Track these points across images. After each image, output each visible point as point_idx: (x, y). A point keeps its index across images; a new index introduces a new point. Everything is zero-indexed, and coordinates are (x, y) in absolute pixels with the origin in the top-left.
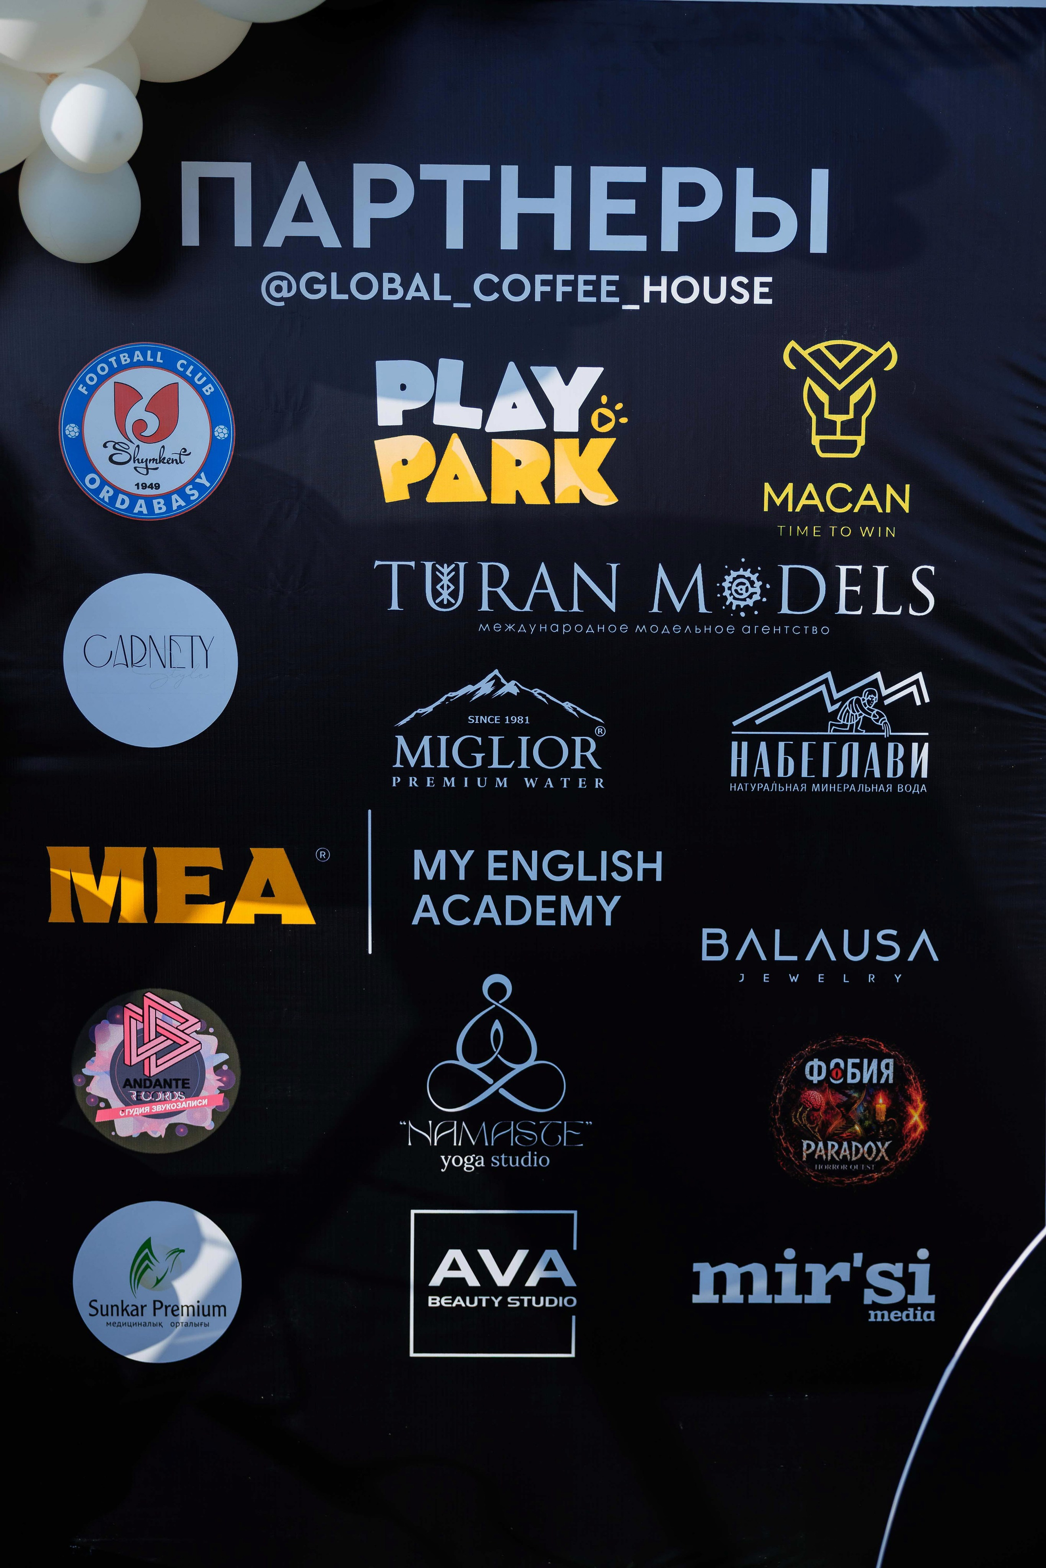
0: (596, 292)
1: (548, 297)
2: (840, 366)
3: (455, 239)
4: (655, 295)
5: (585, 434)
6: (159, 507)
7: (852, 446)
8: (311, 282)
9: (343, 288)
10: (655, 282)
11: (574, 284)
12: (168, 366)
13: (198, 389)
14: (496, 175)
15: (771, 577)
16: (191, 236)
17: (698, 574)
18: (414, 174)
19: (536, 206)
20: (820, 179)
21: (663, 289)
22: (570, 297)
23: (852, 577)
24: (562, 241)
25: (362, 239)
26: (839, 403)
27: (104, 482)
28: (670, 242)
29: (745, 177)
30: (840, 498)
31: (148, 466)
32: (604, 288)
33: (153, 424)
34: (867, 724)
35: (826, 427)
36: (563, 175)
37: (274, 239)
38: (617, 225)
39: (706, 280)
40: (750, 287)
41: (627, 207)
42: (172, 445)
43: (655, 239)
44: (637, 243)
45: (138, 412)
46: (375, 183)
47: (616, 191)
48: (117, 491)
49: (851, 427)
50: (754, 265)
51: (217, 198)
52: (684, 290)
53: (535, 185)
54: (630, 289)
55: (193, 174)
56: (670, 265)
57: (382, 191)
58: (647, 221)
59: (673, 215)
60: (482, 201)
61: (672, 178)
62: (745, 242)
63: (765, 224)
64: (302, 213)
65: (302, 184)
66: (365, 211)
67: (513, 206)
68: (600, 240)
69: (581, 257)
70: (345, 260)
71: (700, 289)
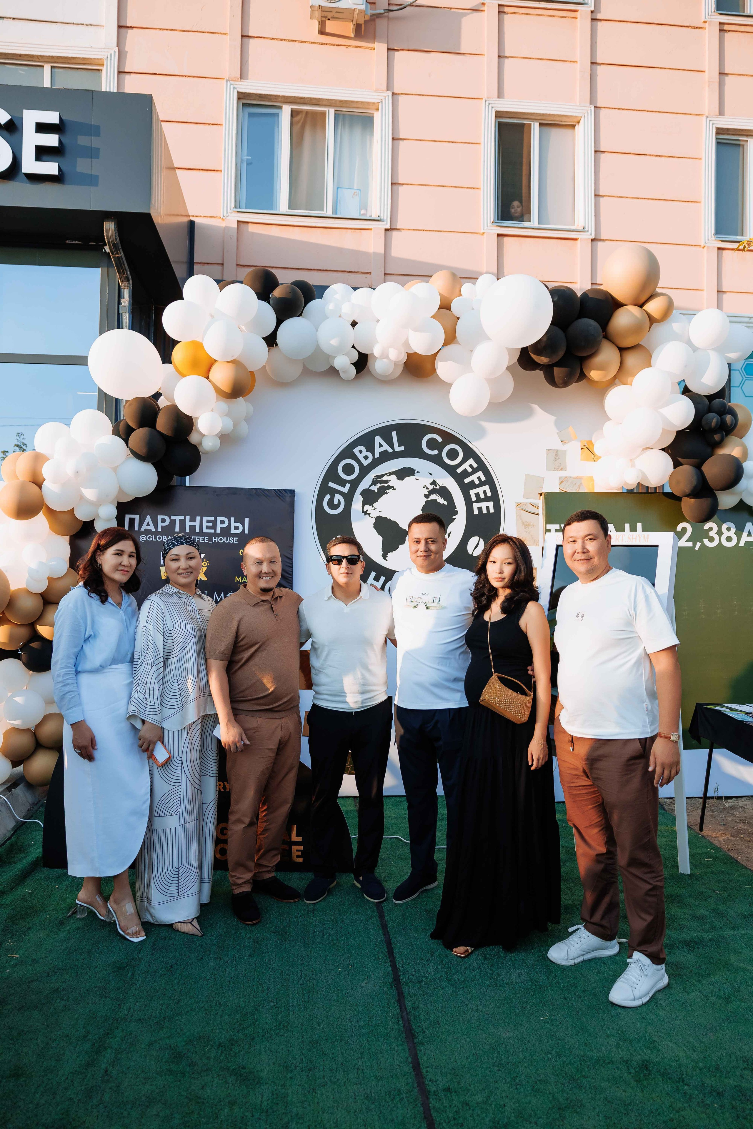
0: (204, 540)
4: (215, 541)
8: (149, 537)
9: (155, 538)
10: (215, 538)
11: (200, 538)
14: (185, 518)
16: (127, 528)
17: (223, 593)
18: (170, 517)
19: (193, 524)
20: (247, 520)
21: (217, 539)
24: (198, 530)
25: (159, 529)
28: (218, 531)
29: (233, 519)
32: (205, 539)
36: (198, 518)
37: (142, 529)
38: (208, 527)
39: (225, 538)
40: (233, 540)
41: (210, 524)
43: (215, 530)
44: (212, 531)
46: (162, 519)
47: (208, 521)
50: (234, 535)
51: (132, 521)
52: (221, 540)
53: (193, 520)
54: (210, 540)
55: (128, 517)
56: (218, 535)
57: (164, 521)
58: (214, 527)
59: (219, 526)
60: (183, 523)
61: (219, 519)
62: (233, 531)
63: (236, 528)
64: (148, 525)
65: (148, 519)
66: (160, 524)
67: (188, 524)
68: (205, 530)
69: (201, 533)
70: (156, 533)
71: (224, 540)
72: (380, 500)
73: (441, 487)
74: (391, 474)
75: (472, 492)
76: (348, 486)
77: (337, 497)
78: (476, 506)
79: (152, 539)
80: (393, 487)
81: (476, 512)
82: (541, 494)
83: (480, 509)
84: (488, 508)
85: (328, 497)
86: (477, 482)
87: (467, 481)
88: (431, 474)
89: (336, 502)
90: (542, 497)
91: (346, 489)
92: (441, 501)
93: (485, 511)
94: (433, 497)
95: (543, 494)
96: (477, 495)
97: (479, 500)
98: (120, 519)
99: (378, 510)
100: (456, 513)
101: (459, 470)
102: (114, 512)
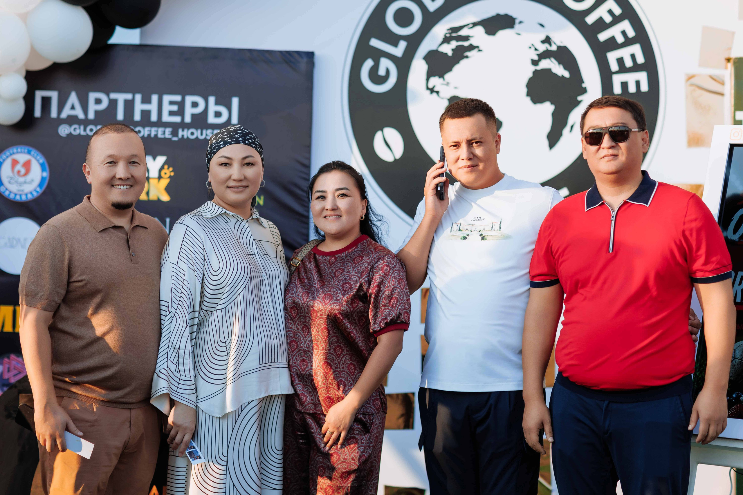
0: (164, 134)
1: (149, 135)
3: (120, 116)
4: (183, 136)
5: (160, 177)
6: (24, 198)
8: (75, 129)
9: (85, 130)
10: (183, 131)
11: (157, 131)
12: (29, 153)
13: (38, 161)
14: (134, 97)
16: (38, 113)
18: (108, 96)
19: (146, 107)
20: (235, 101)
21: (185, 133)
22: (156, 136)
24: (154, 118)
25: (91, 116)
27: (7, 189)
29: (212, 100)
31: (20, 184)
32: (167, 133)
33: (23, 171)
36: (155, 98)
37: (64, 115)
38: (171, 113)
39: (199, 131)
41: (175, 108)
42: (29, 177)
43: (183, 119)
44: (177, 119)
45: (18, 167)
46: (96, 99)
47: (171, 103)
48: (10, 192)
50: (214, 126)
51: (46, 102)
52: (192, 134)
53: (146, 100)
54: (175, 133)
55: (39, 94)
56: (188, 126)
57: (98, 101)
58: (181, 112)
59: (189, 111)
60: (129, 105)
61: (189, 99)
62: (212, 119)
63: (218, 114)
64: (73, 108)
65: (73, 98)
66: (92, 108)
67: (139, 107)
68: (166, 118)
69: (159, 123)
70: (86, 122)
71: (197, 134)
72: (457, 68)
73: (559, 47)
74: (475, 24)
75: (612, 57)
76: (403, 45)
77: (385, 64)
78: (617, 80)
79: (78, 130)
80: (478, 47)
81: (617, 90)
82: (728, 60)
83: (624, 85)
84: (638, 83)
85: (369, 64)
86: (620, 39)
87: (603, 36)
88: (542, 26)
89: (382, 72)
90: (730, 66)
91: (399, 51)
92: (560, 70)
93: (632, 89)
94: (545, 64)
95: (732, 61)
96: (620, 61)
97: (623, 69)
98: (29, 99)
99: (452, 85)
100: (584, 91)
101: (590, 20)
102: (22, 86)
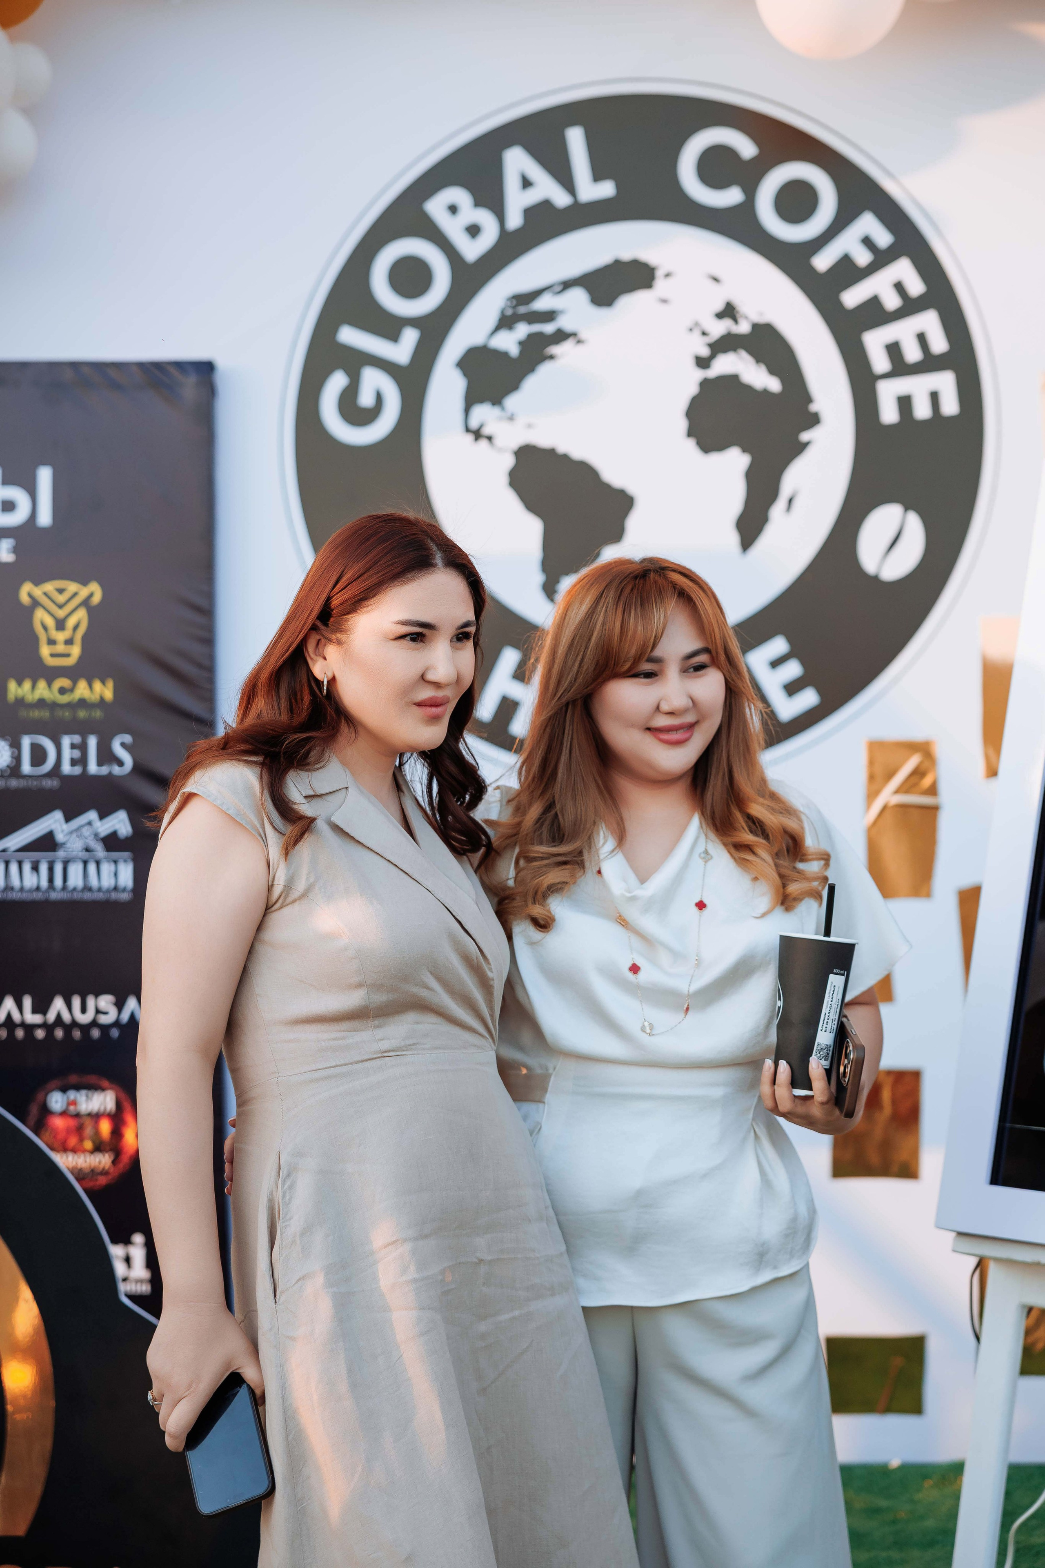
2: (61, 599)
7: (68, 655)
15: (16, 745)
23: (73, 746)
26: (60, 625)
30: (62, 691)
34: (87, 850)
35: (52, 642)
49: (69, 642)
73: (756, 327)
75: (875, 341)
77: (373, 380)
78: (888, 393)
80: (576, 334)
81: (889, 415)
84: (935, 397)
91: (402, 351)
92: (757, 377)
93: (922, 410)
94: (725, 364)
97: (900, 367)
